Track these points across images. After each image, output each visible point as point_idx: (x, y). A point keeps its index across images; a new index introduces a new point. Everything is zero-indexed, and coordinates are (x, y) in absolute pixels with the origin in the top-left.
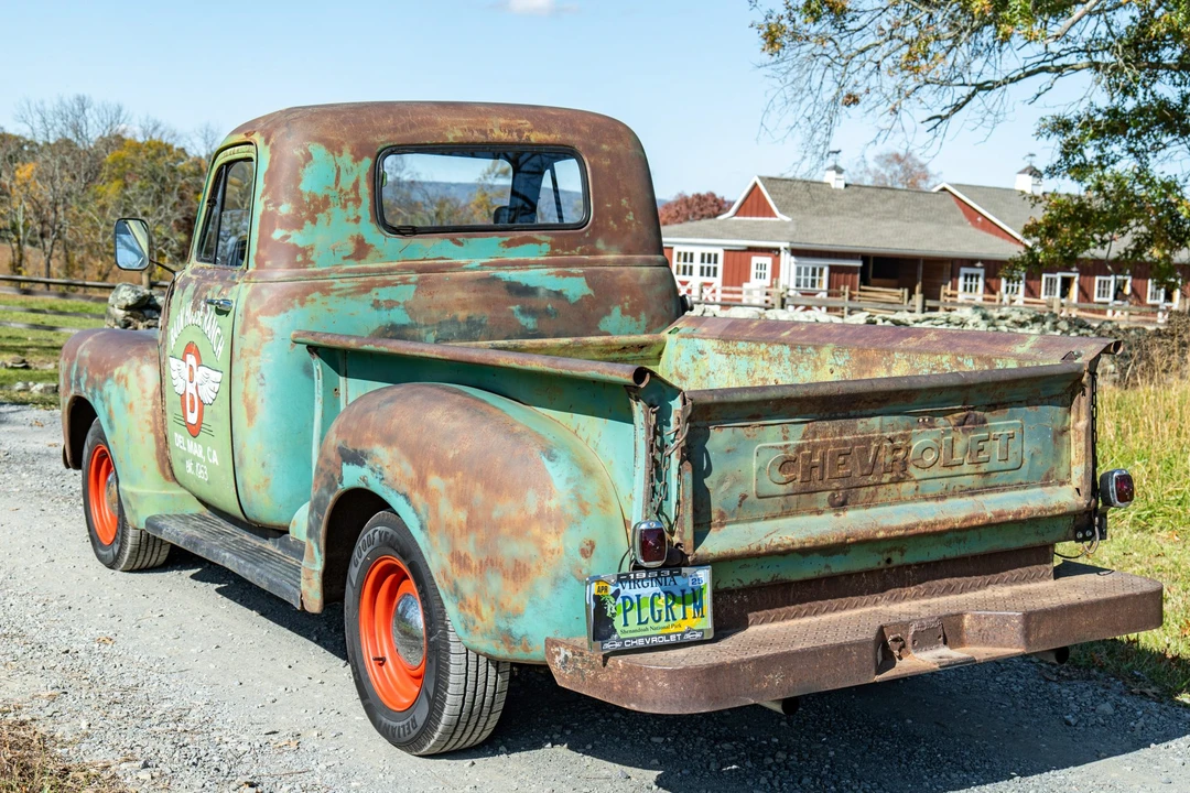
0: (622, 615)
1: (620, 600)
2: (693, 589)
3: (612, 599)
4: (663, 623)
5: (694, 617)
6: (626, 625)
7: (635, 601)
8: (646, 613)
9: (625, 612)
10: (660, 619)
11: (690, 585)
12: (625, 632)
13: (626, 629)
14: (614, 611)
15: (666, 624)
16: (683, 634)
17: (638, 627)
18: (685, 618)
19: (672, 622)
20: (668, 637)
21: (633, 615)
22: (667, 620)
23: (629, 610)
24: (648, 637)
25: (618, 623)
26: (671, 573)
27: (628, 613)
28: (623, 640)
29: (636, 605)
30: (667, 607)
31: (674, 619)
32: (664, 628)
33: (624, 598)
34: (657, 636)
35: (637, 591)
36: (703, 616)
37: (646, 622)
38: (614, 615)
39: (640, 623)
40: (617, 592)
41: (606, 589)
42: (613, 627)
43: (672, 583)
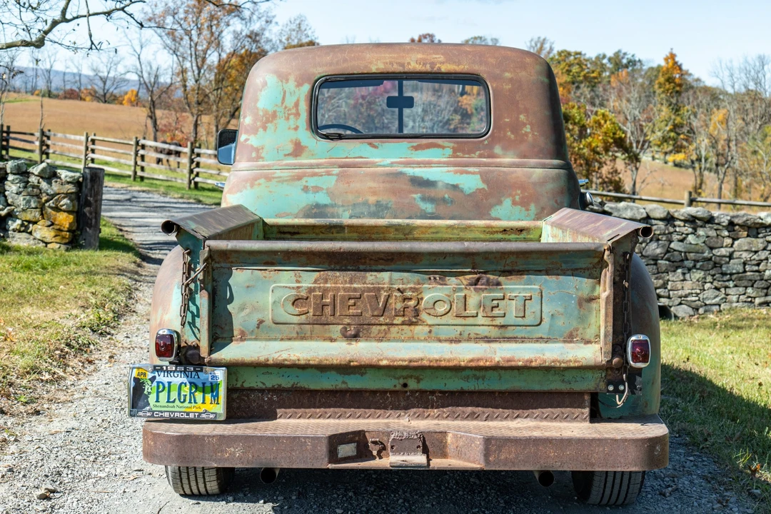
0: (155, 394)
1: (155, 384)
2: (211, 383)
3: (149, 382)
4: (186, 404)
5: (211, 403)
6: (157, 401)
7: (167, 385)
8: (174, 395)
9: (158, 392)
10: (184, 401)
11: (210, 380)
12: (156, 406)
13: (157, 404)
14: (150, 390)
15: (189, 405)
16: (200, 414)
17: (166, 404)
18: (204, 402)
19: (193, 404)
20: (188, 414)
21: (163, 396)
22: (190, 402)
23: (161, 392)
24: (172, 412)
25: (152, 399)
26: (194, 369)
27: (160, 394)
28: (153, 412)
29: (167, 389)
30: (191, 393)
31: (195, 402)
32: (188, 407)
33: (158, 383)
34: (180, 412)
35: (169, 379)
36: (218, 403)
37: (174, 402)
38: (149, 393)
39: (168, 402)
40: (153, 379)
41: (145, 375)
42: (148, 401)
43: (196, 377)
